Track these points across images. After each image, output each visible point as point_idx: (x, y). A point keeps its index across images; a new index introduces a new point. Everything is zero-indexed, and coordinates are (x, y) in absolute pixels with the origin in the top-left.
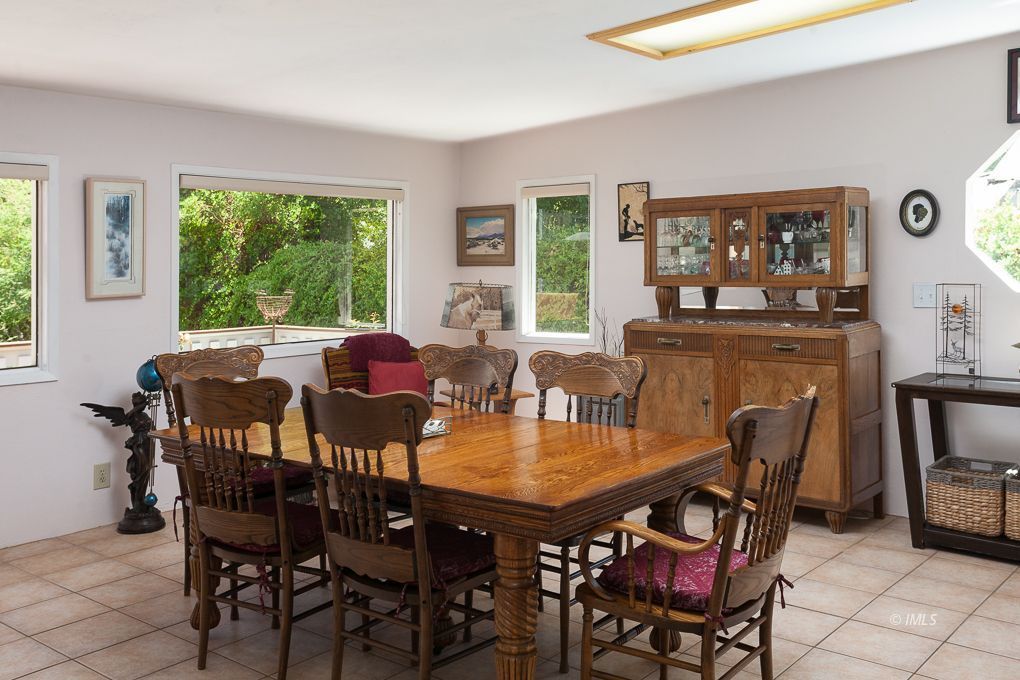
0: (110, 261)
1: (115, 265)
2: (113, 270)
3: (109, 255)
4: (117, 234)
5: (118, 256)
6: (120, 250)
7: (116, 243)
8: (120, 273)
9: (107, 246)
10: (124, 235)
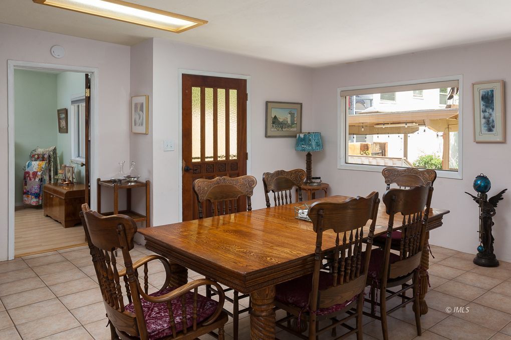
0: (485, 124)
1: (487, 126)
2: (486, 128)
3: (483, 121)
4: (487, 110)
5: (488, 121)
6: (490, 118)
7: (487, 114)
8: (490, 130)
9: (482, 116)
10: (491, 110)
